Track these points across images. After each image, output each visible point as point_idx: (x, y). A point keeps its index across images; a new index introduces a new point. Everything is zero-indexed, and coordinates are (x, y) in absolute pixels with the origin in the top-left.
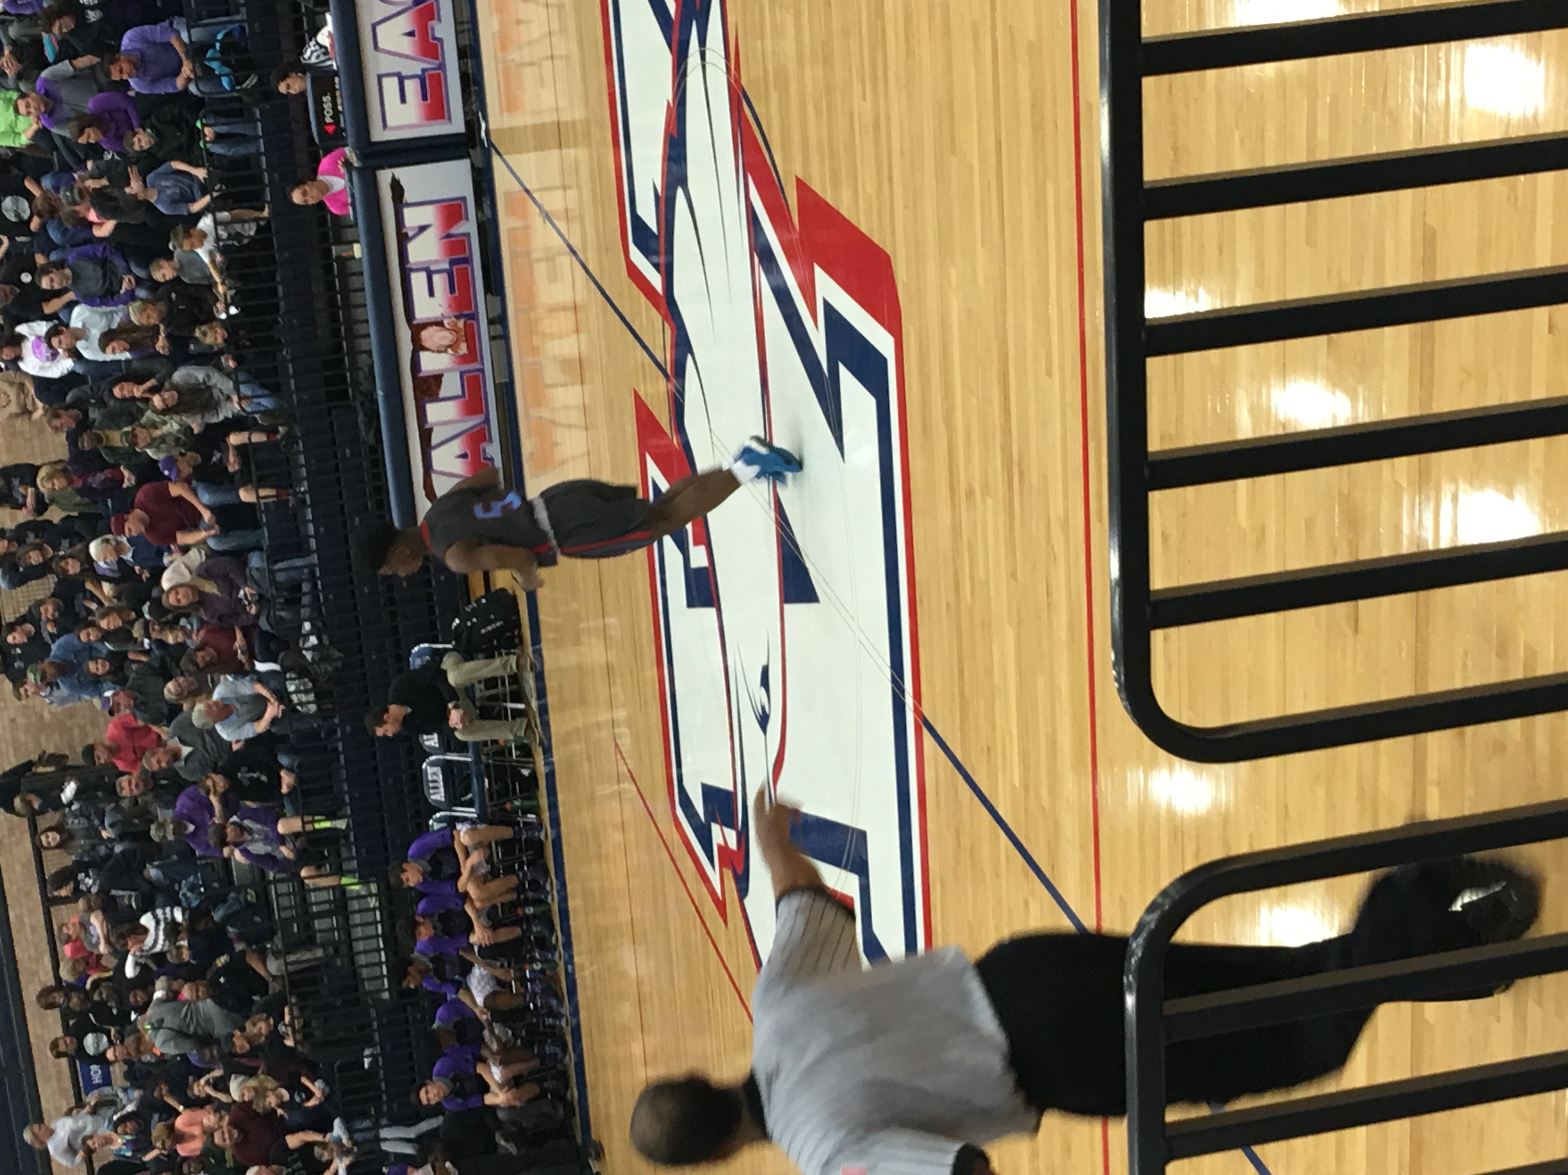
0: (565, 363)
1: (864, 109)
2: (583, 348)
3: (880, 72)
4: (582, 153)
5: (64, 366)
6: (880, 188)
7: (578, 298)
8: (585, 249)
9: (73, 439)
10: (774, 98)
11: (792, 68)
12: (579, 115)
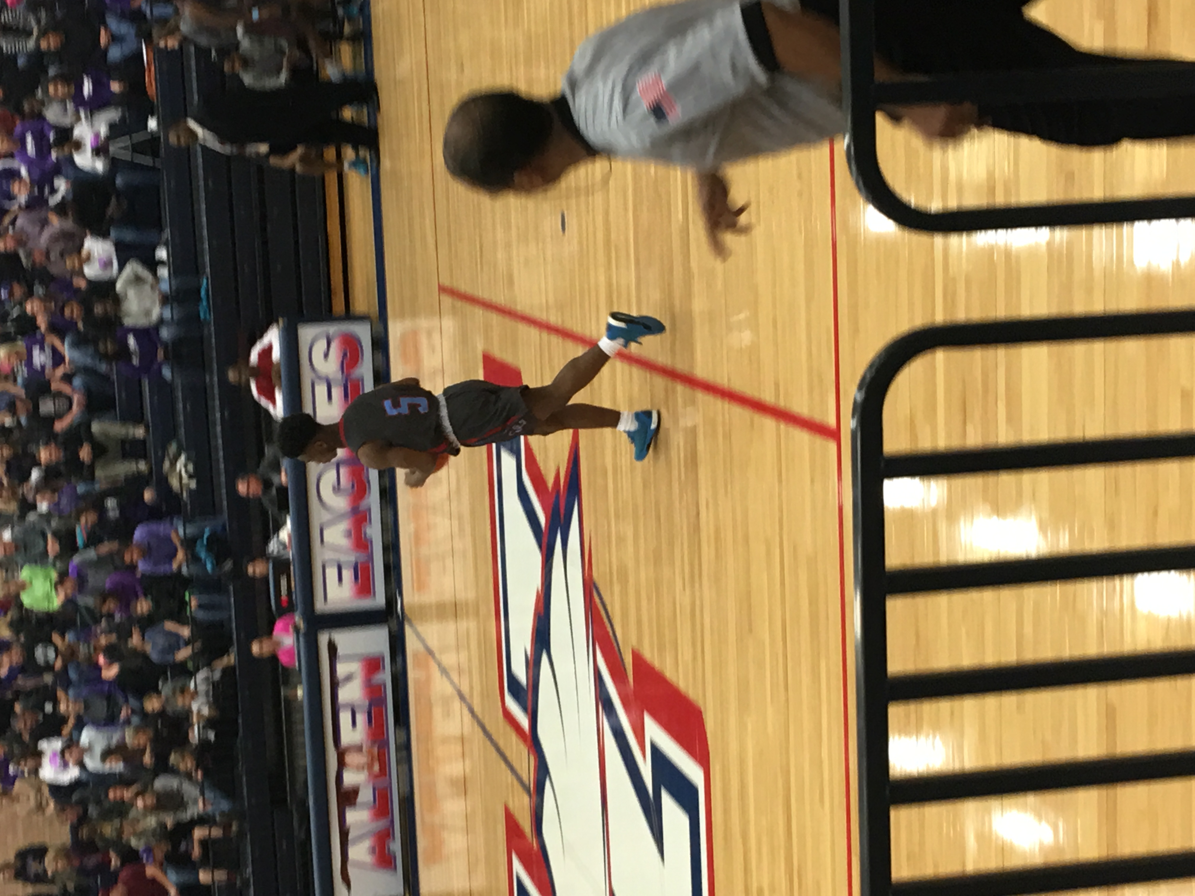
0: (453, 782)
1: (684, 599)
2: (468, 770)
3: (696, 572)
4: (472, 625)
5: (73, 773)
6: (694, 658)
7: (466, 733)
8: (472, 695)
9: (75, 830)
10: (617, 589)
11: (631, 565)
12: (471, 595)
